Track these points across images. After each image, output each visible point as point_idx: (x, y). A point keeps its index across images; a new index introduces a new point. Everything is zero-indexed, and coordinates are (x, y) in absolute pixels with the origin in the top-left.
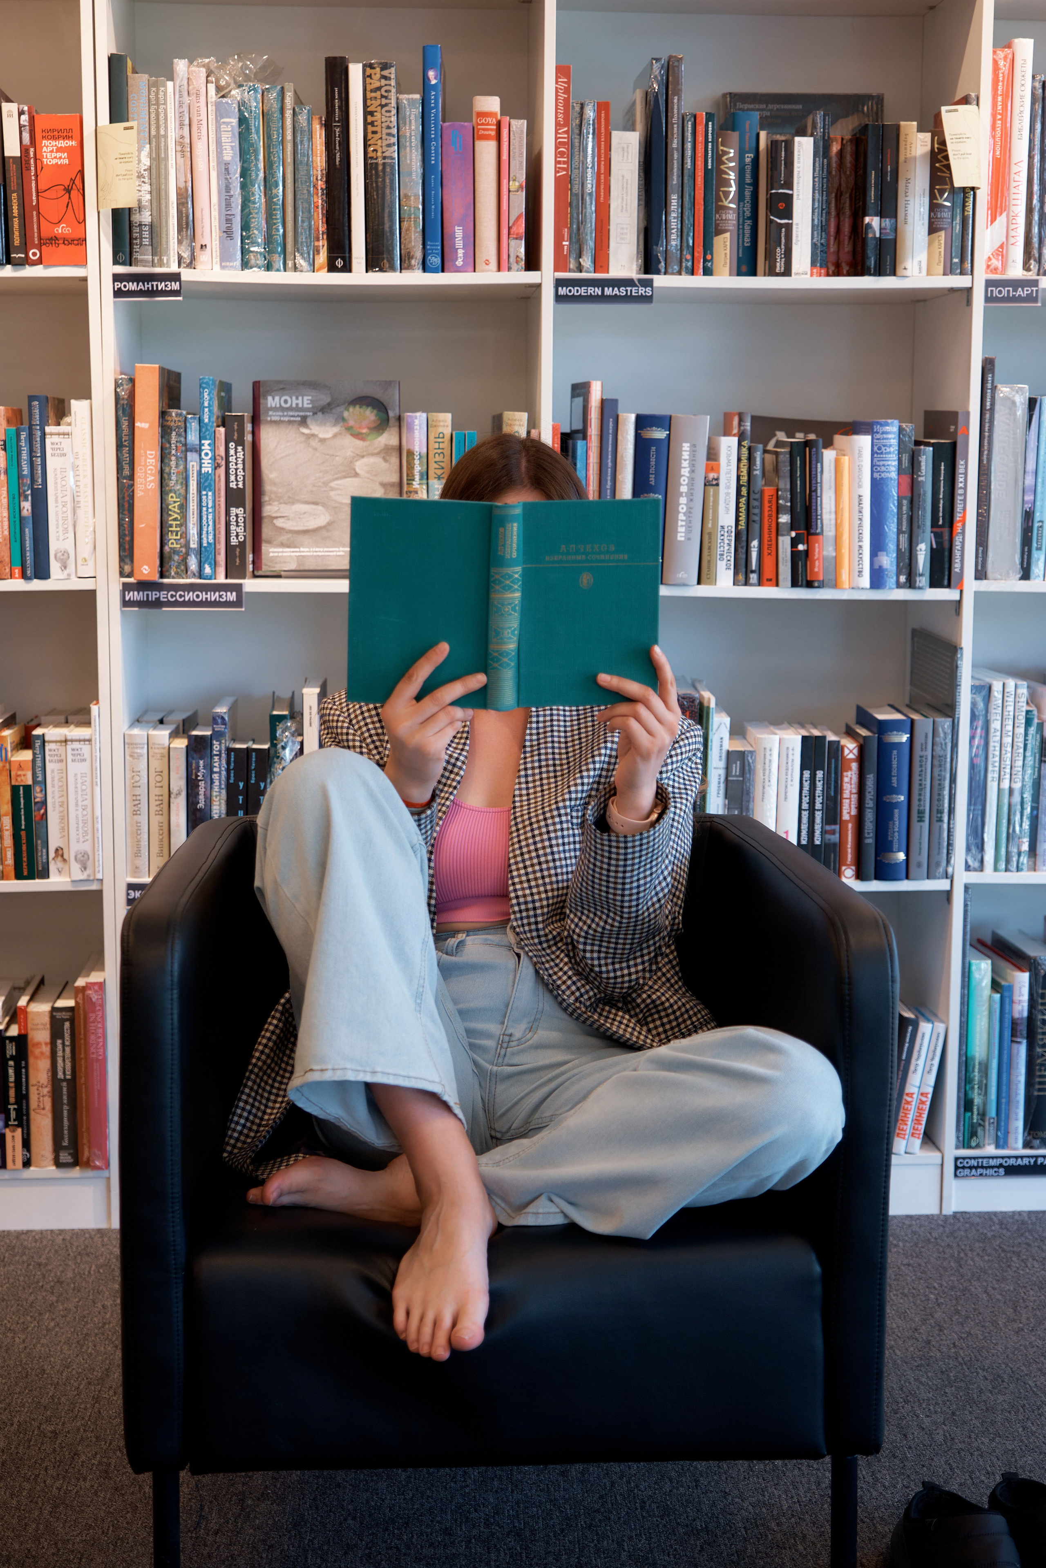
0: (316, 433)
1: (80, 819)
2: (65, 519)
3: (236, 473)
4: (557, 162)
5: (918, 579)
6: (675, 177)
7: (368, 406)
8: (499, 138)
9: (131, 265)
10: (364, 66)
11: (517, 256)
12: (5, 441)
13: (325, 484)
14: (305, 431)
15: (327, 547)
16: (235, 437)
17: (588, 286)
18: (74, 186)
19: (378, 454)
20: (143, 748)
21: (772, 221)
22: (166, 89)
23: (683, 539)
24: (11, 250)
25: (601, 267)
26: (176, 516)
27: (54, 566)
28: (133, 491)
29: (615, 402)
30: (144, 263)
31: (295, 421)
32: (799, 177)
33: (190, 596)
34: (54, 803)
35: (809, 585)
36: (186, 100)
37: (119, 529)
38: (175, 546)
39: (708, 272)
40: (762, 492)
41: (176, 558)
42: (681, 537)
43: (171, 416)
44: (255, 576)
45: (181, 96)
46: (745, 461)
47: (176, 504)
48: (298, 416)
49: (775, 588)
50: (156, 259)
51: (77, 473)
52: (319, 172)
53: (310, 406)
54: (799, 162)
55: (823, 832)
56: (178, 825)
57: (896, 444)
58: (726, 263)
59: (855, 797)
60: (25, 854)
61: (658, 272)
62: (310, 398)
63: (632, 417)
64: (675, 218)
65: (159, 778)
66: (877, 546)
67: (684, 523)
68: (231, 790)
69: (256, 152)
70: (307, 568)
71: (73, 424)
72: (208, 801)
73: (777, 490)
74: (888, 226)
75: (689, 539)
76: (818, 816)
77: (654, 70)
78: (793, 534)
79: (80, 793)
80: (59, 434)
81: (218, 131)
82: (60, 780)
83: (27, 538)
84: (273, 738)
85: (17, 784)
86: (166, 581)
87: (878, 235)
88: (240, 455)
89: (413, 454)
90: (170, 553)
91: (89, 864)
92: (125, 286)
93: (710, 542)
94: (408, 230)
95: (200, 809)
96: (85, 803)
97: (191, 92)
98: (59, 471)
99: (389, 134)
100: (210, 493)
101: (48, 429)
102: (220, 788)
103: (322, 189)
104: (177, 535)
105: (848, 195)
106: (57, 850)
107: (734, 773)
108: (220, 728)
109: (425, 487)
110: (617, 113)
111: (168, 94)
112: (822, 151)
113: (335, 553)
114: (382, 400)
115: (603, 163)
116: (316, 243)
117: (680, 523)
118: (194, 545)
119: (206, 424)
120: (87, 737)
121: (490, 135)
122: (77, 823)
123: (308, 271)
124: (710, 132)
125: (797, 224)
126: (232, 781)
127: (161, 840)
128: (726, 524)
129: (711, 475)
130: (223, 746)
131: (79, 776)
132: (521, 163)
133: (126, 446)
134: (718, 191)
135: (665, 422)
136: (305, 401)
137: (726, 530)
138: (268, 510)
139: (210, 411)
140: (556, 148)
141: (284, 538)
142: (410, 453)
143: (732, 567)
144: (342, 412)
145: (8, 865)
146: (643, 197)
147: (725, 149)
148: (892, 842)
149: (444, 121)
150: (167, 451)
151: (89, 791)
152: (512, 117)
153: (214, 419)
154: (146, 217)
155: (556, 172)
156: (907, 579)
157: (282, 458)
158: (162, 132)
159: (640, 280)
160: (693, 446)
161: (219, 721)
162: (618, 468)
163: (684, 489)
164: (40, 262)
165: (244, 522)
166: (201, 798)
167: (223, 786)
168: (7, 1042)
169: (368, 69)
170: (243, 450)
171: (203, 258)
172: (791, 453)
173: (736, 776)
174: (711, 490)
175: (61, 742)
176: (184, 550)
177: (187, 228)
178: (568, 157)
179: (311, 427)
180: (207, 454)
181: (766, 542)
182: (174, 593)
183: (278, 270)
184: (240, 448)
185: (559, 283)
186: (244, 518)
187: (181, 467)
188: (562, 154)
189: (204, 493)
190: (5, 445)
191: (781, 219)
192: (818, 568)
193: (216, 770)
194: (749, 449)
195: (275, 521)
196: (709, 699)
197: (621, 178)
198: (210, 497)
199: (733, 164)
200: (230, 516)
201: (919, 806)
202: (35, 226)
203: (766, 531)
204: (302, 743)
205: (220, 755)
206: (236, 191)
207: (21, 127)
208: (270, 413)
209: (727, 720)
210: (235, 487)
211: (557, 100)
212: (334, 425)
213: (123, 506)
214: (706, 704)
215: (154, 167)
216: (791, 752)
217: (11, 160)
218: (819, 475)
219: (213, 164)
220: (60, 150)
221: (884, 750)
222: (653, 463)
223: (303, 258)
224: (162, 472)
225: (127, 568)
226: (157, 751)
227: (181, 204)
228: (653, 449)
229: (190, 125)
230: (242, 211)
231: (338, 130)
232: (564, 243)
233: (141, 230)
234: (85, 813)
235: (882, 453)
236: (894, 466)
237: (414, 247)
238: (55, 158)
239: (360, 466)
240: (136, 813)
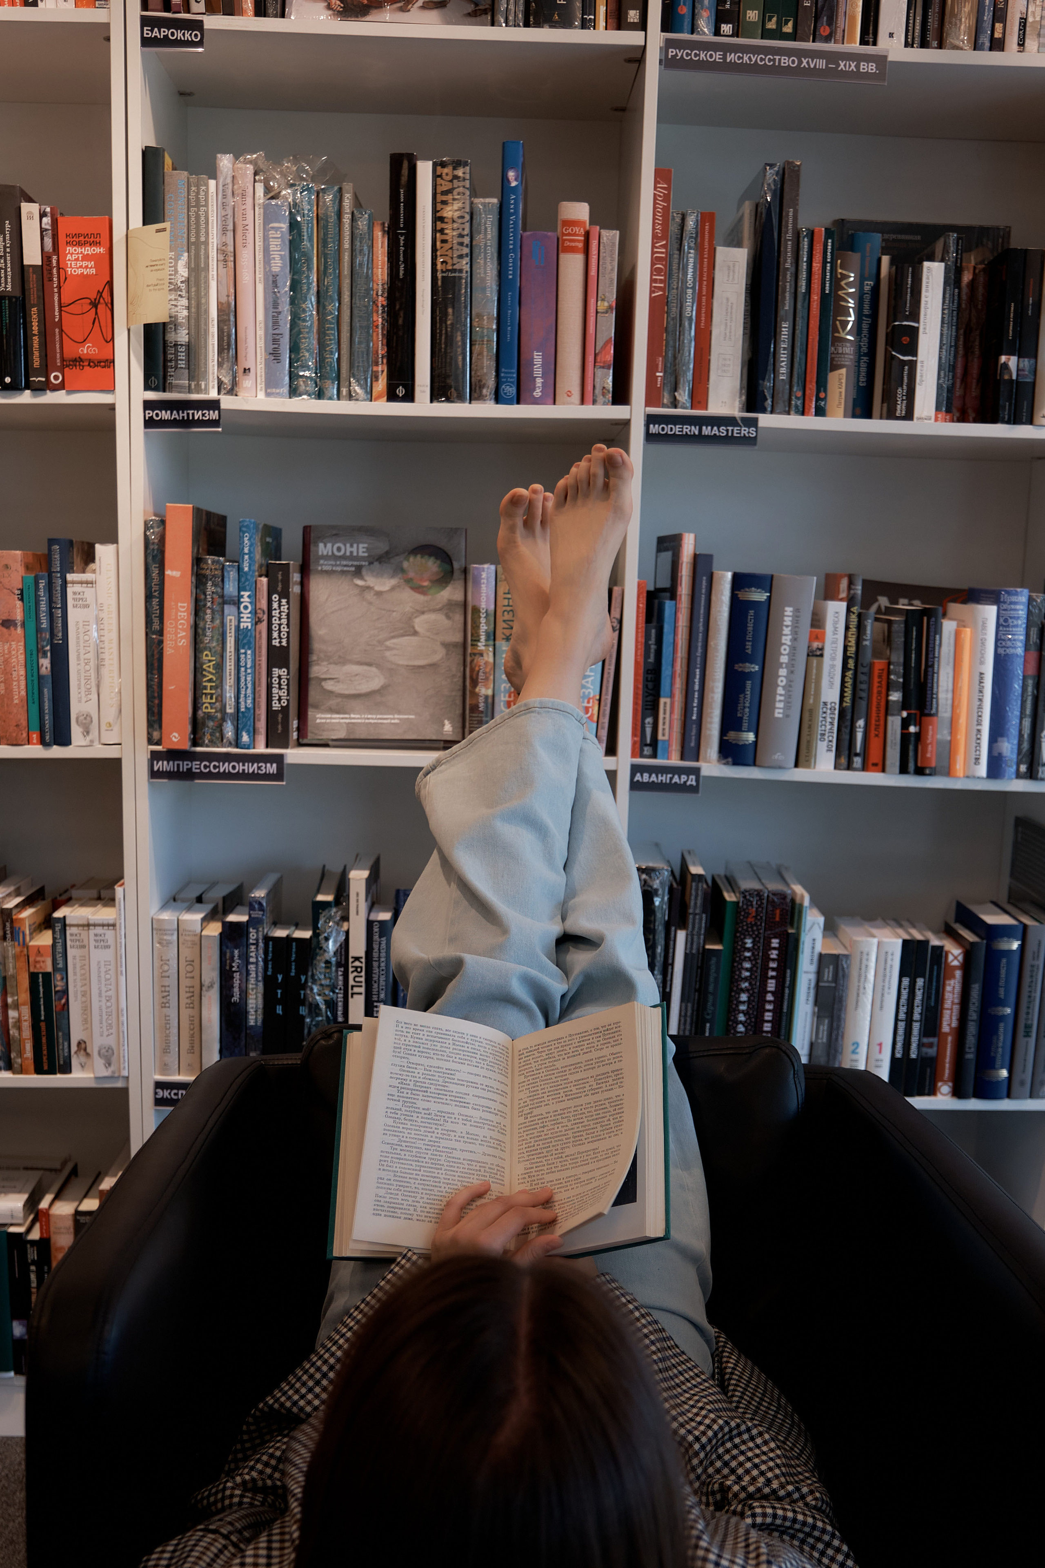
0: (372, 585)
1: (104, 1010)
2: (88, 679)
3: (279, 629)
4: (652, 281)
5: (1040, 769)
6: (787, 302)
7: (430, 555)
8: (586, 251)
9: (164, 391)
10: (435, 165)
11: (604, 388)
12: (22, 590)
13: (381, 642)
14: (360, 582)
15: (381, 714)
16: (279, 589)
17: (683, 425)
18: (101, 300)
19: (440, 610)
20: (172, 934)
21: (893, 357)
22: (208, 189)
23: (781, 716)
24: (30, 372)
25: (699, 402)
26: (211, 676)
27: (76, 731)
28: (162, 649)
29: (709, 558)
30: (179, 389)
31: (348, 571)
32: (926, 308)
33: (225, 767)
34: (76, 993)
35: (920, 771)
36: (231, 202)
37: (148, 690)
38: (209, 710)
39: (820, 412)
40: (871, 666)
41: (211, 724)
42: (778, 713)
43: (207, 563)
44: (300, 745)
45: (224, 196)
46: (853, 630)
47: (211, 664)
48: (352, 566)
49: (882, 774)
50: (193, 384)
51: (102, 627)
52: (380, 286)
53: (366, 555)
54: (927, 291)
55: (920, 1045)
56: (210, 1021)
57: (1025, 616)
58: (840, 403)
59: (956, 1008)
60: (45, 1048)
61: (763, 411)
62: (366, 545)
63: (729, 575)
64: (785, 349)
65: (189, 968)
66: (997, 731)
67: (782, 698)
68: (269, 983)
69: (309, 261)
70: (357, 737)
71: (98, 571)
72: (243, 995)
73: (889, 664)
74: (1027, 367)
75: (788, 716)
76: (916, 1027)
77: (768, 177)
78: (905, 714)
79: (103, 982)
80: (81, 583)
81: (266, 239)
82: (82, 967)
83: (46, 700)
84: (315, 928)
85: (36, 971)
86: (199, 749)
87: (1014, 377)
88: (285, 608)
89: (479, 612)
90: (203, 718)
91: (114, 1059)
92: (157, 415)
93: (810, 720)
94: (480, 354)
95: (235, 1003)
96: (109, 993)
97: (236, 192)
98: (81, 624)
99: (461, 244)
100: (249, 652)
101: (70, 577)
102: (257, 980)
103: (382, 305)
104: (211, 698)
105: (978, 332)
106: (79, 1044)
107: (825, 978)
108: (257, 914)
109: (491, 649)
110: (723, 226)
111: (210, 194)
112: (953, 279)
113: (389, 721)
114: (446, 549)
115: (705, 283)
116: (375, 369)
117: (778, 698)
118: (230, 710)
119: (246, 573)
120: (111, 922)
121: (577, 247)
122: (101, 1016)
123: (365, 400)
124: (829, 251)
125: (922, 363)
126: (269, 973)
127: (192, 1036)
128: (829, 700)
129: (816, 645)
130: (260, 934)
131: (102, 963)
132: (612, 280)
133: (155, 597)
134: (835, 320)
135: (765, 582)
136: (360, 549)
137: (829, 706)
138: (316, 671)
139: (250, 558)
140: (653, 264)
141: (333, 702)
142: (476, 610)
143: (834, 749)
144: (401, 562)
145: (27, 1059)
146: (749, 326)
147: (844, 272)
148: (994, 1058)
149: (524, 229)
150: (202, 603)
151: (113, 980)
152: (604, 227)
153: (256, 567)
154: (182, 336)
155: (651, 292)
156: (1028, 769)
157: (333, 612)
158: (203, 239)
159: (743, 419)
160: (797, 611)
161: (256, 906)
162: (711, 633)
163: (784, 659)
164: (61, 387)
165: (288, 685)
166: (236, 990)
167: (260, 978)
168: (29, 1246)
169: (439, 168)
170: (288, 603)
171: (247, 383)
172: (906, 622)
173: (828, 981)
174: (814, 661)
175: (83, 926)
176: (219, 715)
177: (228, 349)
178: (665, 275)
179: (367, 578)
180: (246, 607)
181: (873, 722)
182: (207, 764)
183: (331, 398)
184: (284, 601)
185: (651, 419)
186: (288, 679)
187: (218, 622)
188: (659, 273)
189: (242, 651)
190: (22, 594)
191: (904, 355)
192: (931, 754)
193: (252, 960)
194: (860, 616)
195: (323, 683)
196: (802, 897)
197: (725, 301)
198: (249, 656)
199: (853, 290)
200: (272, 678)
201: (1027, 1019)
202: (58, 346)
203: (874, 709)
204: (347, 933)
205: (257, 944)
206: (285, 307)
207: (42, 231)
208: (322, 562)
209: (821, 920)
210: (278, 645)
211: (655, 208)
212: (392, 577)
213: (152, 665)
214: (798, 901)
215: (192, 279)
216: (890, 957)
217: (31, 270)
218: (937, 648)
219: (260, 275)
220: (86, 258)
221: (994, 957)
222: (750, 628)
223: (360, 385)
224: (196, 626)
225: (156, 735)
226: (188, 938)
227: (222, 322)
228: (752, 612)
229: (234, 231)
230: (291, 330)
231: (403, 238)
232: (658, 374)
233: (177, 351)
234: (109, 1004)
235: (1008, 626)
236: (1021, 641)
237: (486, 374)
238: (81, 267)
239: (420, 623)
240: (164, 1005)
